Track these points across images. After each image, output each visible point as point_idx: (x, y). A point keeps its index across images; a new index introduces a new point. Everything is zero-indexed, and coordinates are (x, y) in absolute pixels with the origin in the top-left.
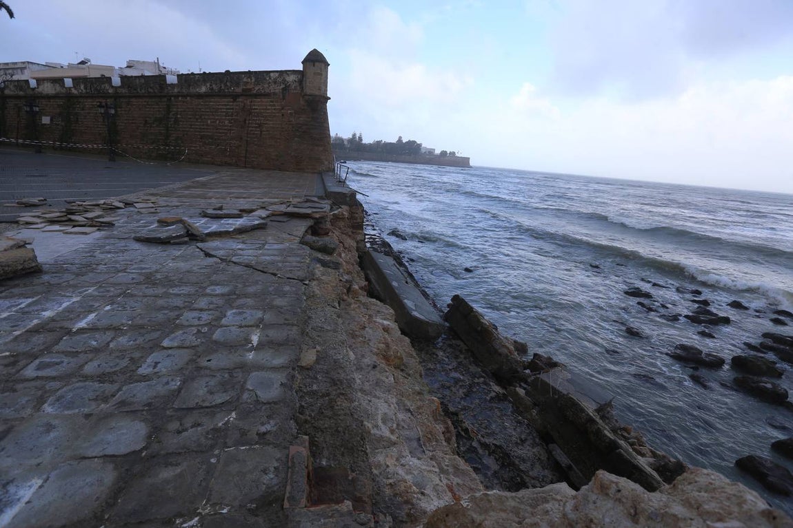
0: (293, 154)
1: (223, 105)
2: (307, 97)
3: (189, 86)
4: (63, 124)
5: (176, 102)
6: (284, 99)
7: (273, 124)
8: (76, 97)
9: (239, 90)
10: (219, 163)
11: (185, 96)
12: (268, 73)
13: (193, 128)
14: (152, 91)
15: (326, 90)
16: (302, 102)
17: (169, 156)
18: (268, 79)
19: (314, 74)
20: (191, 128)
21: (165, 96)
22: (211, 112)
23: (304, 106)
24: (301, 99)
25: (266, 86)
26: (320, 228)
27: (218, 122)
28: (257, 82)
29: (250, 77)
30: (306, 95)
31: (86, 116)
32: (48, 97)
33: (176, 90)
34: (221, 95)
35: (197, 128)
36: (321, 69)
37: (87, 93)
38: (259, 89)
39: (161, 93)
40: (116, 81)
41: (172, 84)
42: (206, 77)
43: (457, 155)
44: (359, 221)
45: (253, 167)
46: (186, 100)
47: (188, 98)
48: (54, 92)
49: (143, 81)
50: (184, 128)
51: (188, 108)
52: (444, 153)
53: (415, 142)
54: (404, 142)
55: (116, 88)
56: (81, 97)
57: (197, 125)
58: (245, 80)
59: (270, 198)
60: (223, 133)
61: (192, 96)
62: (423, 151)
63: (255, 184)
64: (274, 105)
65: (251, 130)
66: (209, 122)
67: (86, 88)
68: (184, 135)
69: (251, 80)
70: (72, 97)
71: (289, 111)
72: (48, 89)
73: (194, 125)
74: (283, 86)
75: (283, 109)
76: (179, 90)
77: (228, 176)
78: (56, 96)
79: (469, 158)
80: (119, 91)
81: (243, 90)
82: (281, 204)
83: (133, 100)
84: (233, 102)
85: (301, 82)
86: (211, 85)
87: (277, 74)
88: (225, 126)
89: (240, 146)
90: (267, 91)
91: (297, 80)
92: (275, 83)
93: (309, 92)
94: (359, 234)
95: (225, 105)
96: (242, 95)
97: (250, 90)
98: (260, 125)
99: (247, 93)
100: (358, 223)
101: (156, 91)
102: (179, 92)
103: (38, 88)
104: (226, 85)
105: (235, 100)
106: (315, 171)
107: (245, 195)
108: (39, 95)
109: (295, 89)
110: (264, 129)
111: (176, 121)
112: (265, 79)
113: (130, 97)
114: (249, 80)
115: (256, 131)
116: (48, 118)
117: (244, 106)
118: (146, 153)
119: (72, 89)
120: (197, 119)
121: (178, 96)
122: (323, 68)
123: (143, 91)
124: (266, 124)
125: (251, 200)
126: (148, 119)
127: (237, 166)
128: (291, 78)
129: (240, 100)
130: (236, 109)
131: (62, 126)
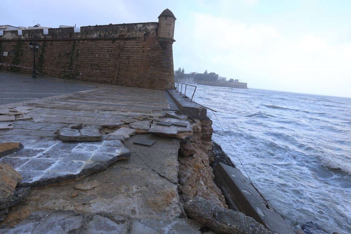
0: (148, 76)
1: (106, 45)
2: (160, 40)
3: (87, 34)
4: (14, 56)
5: (78, 43)
6: (145, 40)
7: (136, 57)
8: (23, 41)
9: (116, 36)
10: (100, 81)
11: (84, 40)
12: (136, 24)
13: (87, 59)
14: (65, 37)
15: (173, 36)
16: (157, 43)
17: (71, 76)
18: (135, 28)
19: (166, 24)
20: (86, 59)
21: (72, 40)
22: (98, 49)
23: (157, 45)
24: (156, 41)
25: (134, 33)
26: (185, 149)
27: (102, 55)
28: (129, 31)
29: (124, 28)
30: (159, 38)
31: (27, 52)
32: (9, 41)
33: (79, 36)
34: (106, 39)
35: (89, 59)
36: (171, 22)
37: (29, 38)
38: (129, 35)
39: (70, 38)
40: (46, 32)
41: (77, 33)
42: (98, 28)
43: (239, 81)
44: (208, 133)
45: (122, 85)
46: (84, 42)
47: (86, 41)
48: (12, 38)
49: (60, 31)
50: (81, 59)
51: (85, 47)
52: (231, 80)
53: (214, 73)
54: (208, 73)
55: (45, 35)
56: (26, 41)
57: (89, 57)
58: (121, 29)
59: (133, 111)
60: (105, 62)
61: (88, 40)
62: (219, 79)
63: (122, 97)
64: (138, 45)
65: (122, 61)
66: (97, 55)
67: (29, 36)
68: (81, 64)
69: (125, 29)
70: (21, 41)
71: (148, 49)
72: (9, 36)
73: (87, 57)
74: (145, 33)
75: (144, 47)
76: (81, 36)
77: (103, 90)
78: (12, 41)
79: (247, 83)
80: (47, 37)
81: (119, 36)
82: (144, 119)
83: (54, 42)
84: (113, 43)
85: (157, 30)
86: (100, 33)
87: (141, 25)
88: (107, 58)
89: (115, 71)
90: (134, 36)
91: (154, 28)
92: (140, 31)
93: (161, 36)
94: (208, 144)
95: (108, 45)
96: (118, 39)
97: (124, 35)
98: (128, 58)
99: (122, 38)
100: (207, 135)
101: (68, 37)
102: (81, 38)
103: (4, 36)
104: (109, 33)
105: (114, 42)
106: (163, 89)
107: (111, 108)
108: (4, 40)
109: (153, 34)
110: (131, 60)
111: (77, 55)
112: (134, 28)
113: (53, 41)
114: (124, 29)
115: (125, 61)
116: (7, 53)
117: (119, 46)
118: (58, 74)
119: (22, 36)
120: (90, 54)
121: (80, 40)
122: (172, 21)
123: (60, 37)
124: (132, 57)
125: (115, 113)
126: (61, 54)
127: (111, 83)
128: (151, 27)
129: (117, 42)
130: (114, 47)
131: (14, 57)
